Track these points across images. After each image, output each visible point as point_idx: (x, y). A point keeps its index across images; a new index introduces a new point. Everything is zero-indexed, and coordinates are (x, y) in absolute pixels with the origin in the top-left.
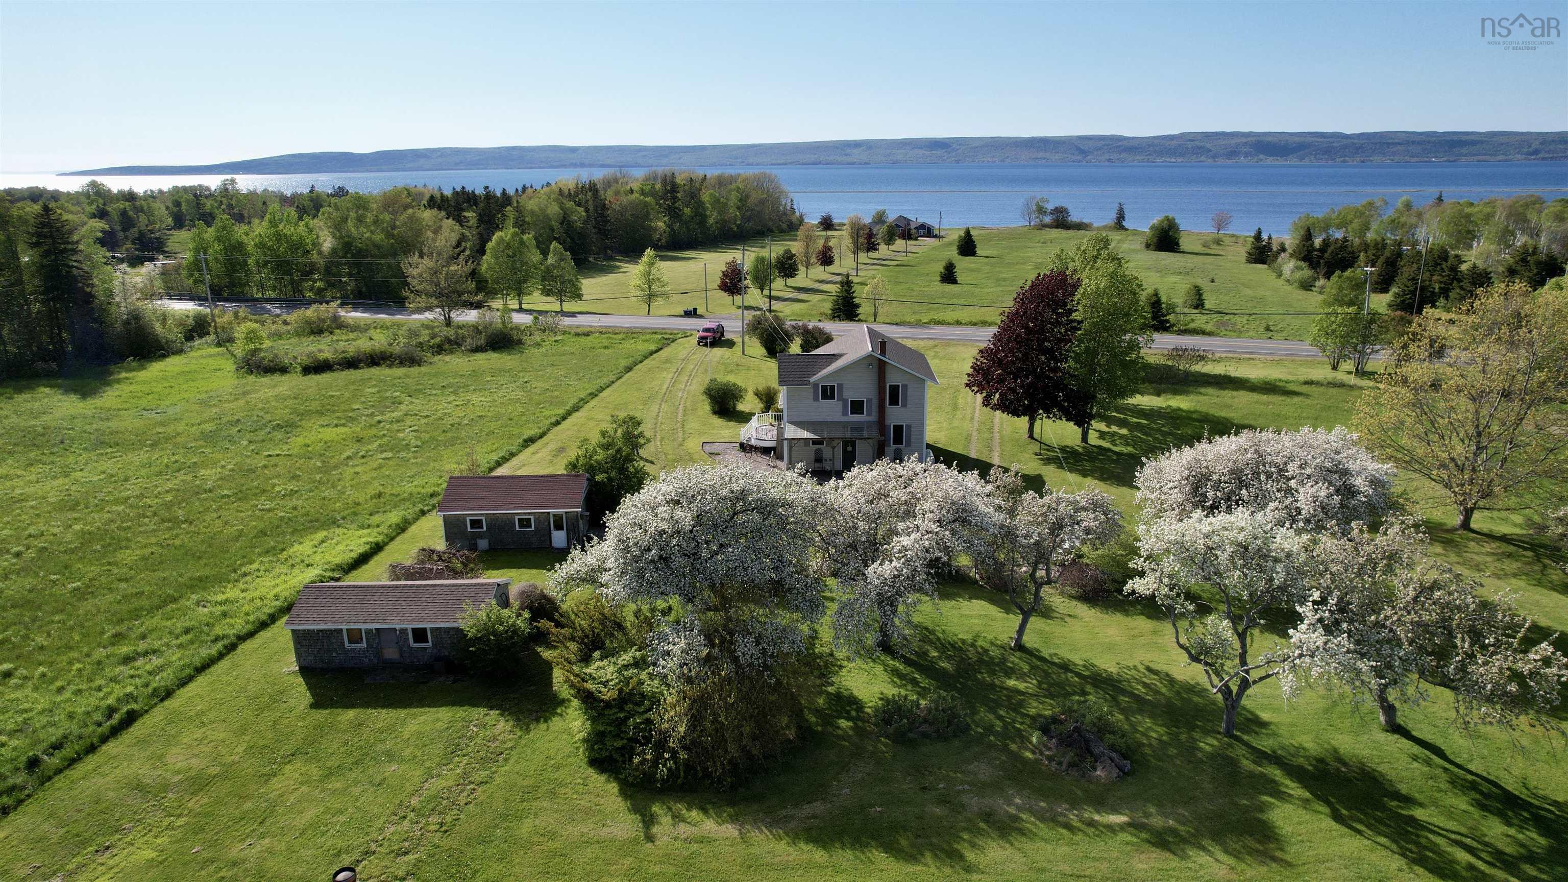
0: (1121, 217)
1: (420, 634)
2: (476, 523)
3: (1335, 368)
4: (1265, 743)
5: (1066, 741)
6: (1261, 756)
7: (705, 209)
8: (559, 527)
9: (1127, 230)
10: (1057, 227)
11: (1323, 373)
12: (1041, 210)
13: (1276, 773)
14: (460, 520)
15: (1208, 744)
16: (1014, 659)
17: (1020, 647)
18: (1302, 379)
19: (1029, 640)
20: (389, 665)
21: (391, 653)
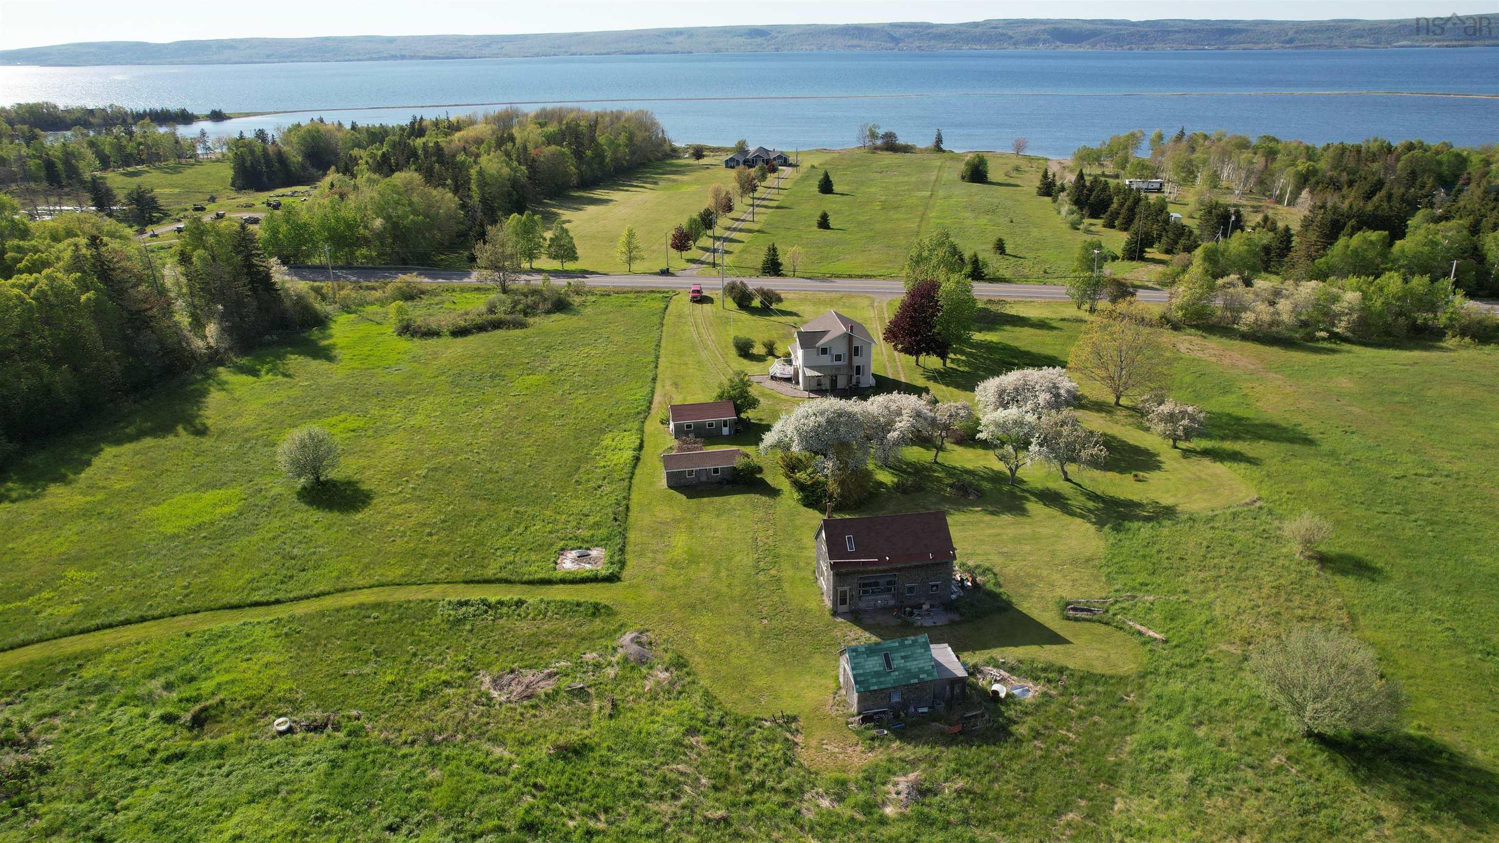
0: (939, 140)
1: (716, 471)
2: (689, 426)
3: (1079, 308)
4: (1025, 487)
5: (959, 489)
6: (1023, 491)
7: (603, 151)
8: (725, 426)
9: (944, 151)
10: (887, 149)
11: (1071, 312)
12: (873, 135)
13: (1028, 495)
14: (682, 425)
15: (1006, 488)
16: (935, 467)
17: (936, 462)
18: (1059, 316)
19: (939, 460)
20: (702, 483)
21: (704, 479)
